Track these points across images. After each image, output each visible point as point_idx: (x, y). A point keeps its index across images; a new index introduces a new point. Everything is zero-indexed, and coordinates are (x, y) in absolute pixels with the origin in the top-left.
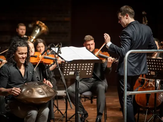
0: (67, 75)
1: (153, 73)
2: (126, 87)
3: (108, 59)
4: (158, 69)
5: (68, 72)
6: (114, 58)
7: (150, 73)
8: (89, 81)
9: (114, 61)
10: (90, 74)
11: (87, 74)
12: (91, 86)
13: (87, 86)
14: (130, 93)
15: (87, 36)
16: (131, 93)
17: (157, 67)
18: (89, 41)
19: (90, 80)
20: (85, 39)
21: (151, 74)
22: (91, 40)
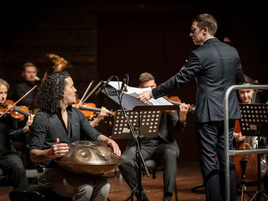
0: (120, 133)
1: (253, 127)
2: (228, 144)
3: (180, 106)
4: (262, 121)
5: (121, 129)
6: (189, 105)
7: (249, 128)
8: (150, 144)
9: (189, 109)
10: (154, 131)
11: (150, 131)
12: (153, 152)
13: (148, 152)
14: (234, 153)
15: (144, 75)
16: (236, 153)
17: (259, 118)
18: (147, 81)
19: (152, 142)
20: (141, 79)
21: (251, 129)
22: (150, 79)
